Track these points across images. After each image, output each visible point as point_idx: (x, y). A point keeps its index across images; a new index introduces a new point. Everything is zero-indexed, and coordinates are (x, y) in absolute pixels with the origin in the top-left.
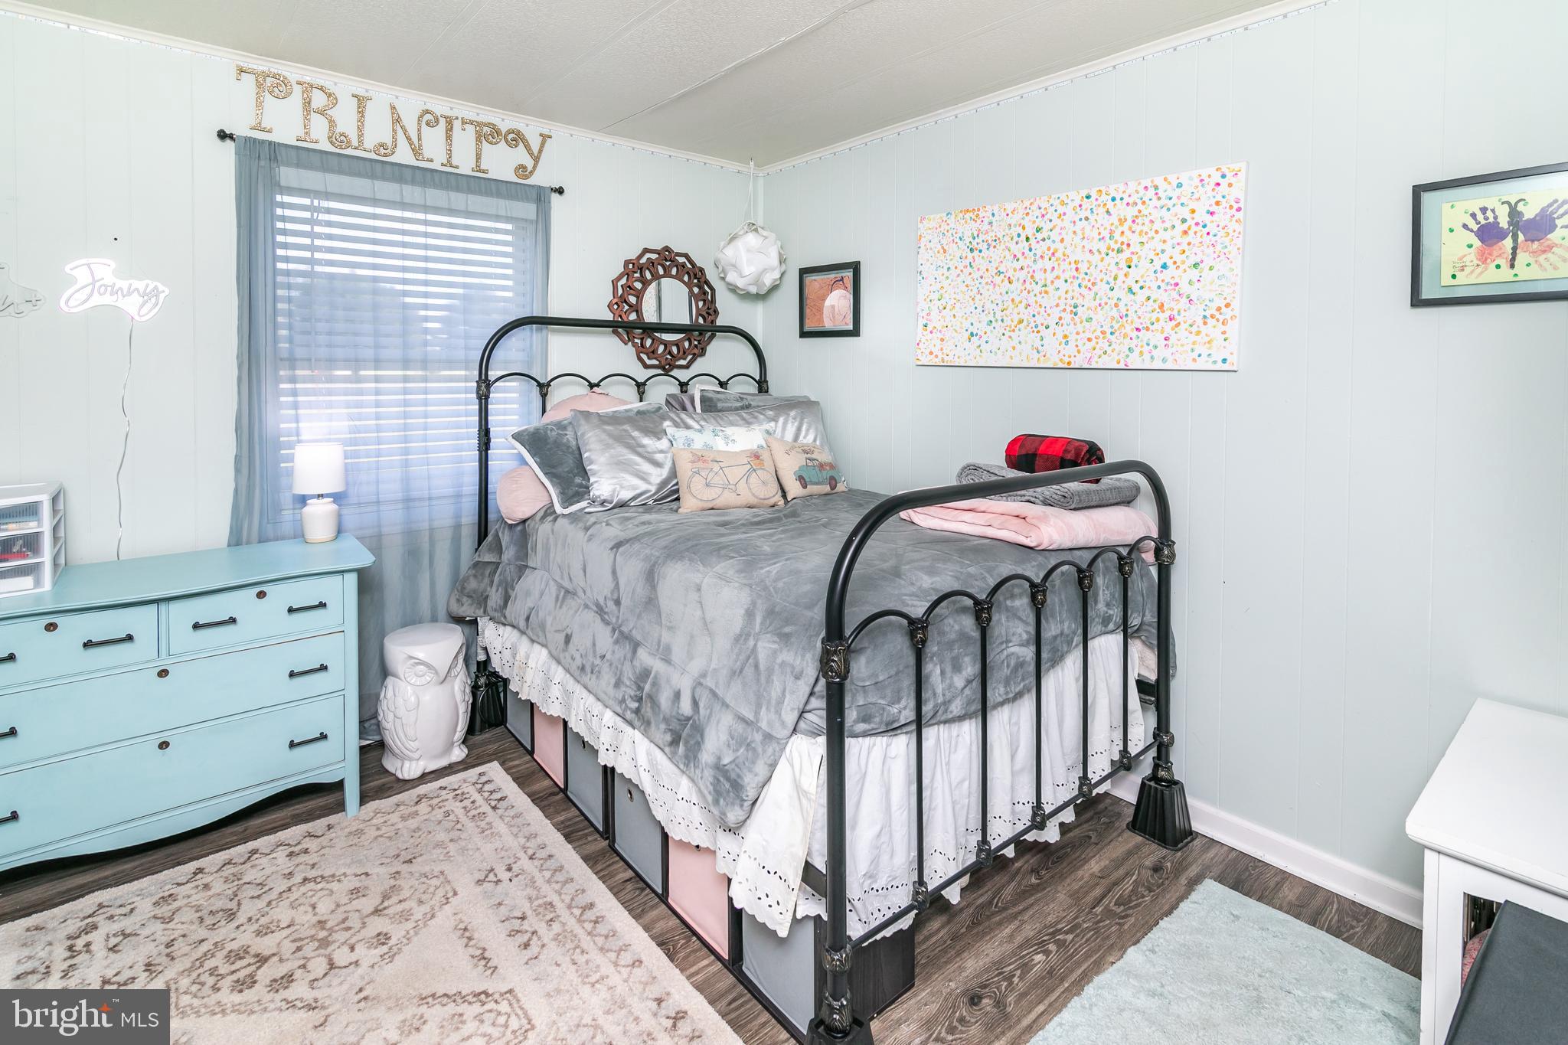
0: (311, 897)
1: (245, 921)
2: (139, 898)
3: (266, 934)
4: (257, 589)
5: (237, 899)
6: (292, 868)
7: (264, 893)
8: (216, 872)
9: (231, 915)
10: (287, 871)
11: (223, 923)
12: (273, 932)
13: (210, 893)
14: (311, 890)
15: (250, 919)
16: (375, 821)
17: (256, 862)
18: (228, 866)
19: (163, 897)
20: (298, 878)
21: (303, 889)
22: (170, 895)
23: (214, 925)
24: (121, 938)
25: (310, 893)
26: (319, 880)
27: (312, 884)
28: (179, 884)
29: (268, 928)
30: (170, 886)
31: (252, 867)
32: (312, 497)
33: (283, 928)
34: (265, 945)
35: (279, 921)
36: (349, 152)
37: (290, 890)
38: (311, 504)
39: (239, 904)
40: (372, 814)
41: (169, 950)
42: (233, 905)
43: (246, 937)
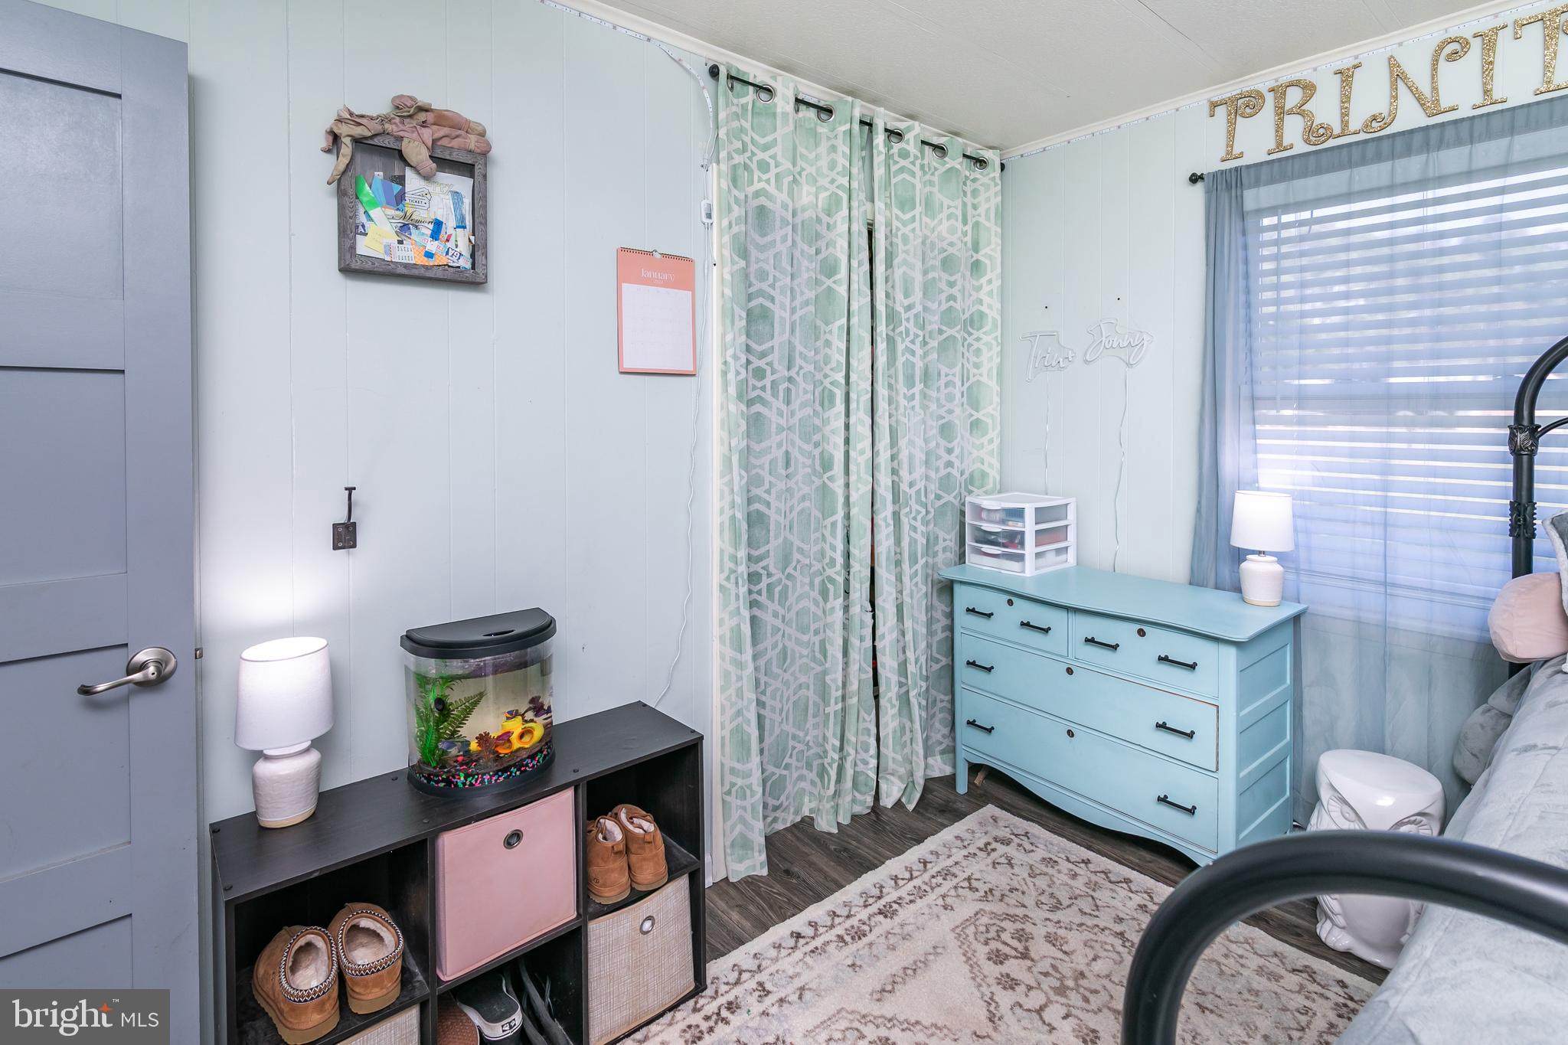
0: (1105, 950)
1: (1056, 920)
2: (1044, 848)
3: (1050, 942)
4: (1139, 627)
5: (1074, 901)
6: (1128, 917)
7: (1090, 915)
8: (1092, 872)
9: (1057, 907)
10: (1122, 915)
11: (1046, 907)
12: (1054, 945)
13: (1070, 881)
14: (1112, 946)
15: (1059, 922)
16: (1233, 947)
17: (1118, 889)
18: (1103, 876)
19: (1051, 859)
20: (1118, 928)
21: (1111, 939)
22: (1056, 862)
23: (1042, 903)
24: (1006, 861)
25: (1109, 947)
26: (1127, 944)
27: (1121, 942)
28: (1068, 860)
29: (1056, 940)
30: (1063, 856)
31: (1111, 889)
32: (1253, 552)
33: (1061, 950)
34: (1040, 948)
35: (1067, 943)
36: (1331, 143)
37: (1103, 930)
38: (1252, 560)
39: (1069, 906)
40: (1242, 940)
41: (1008, 893)
42: (1066, 902)
43: (1039, 932)
